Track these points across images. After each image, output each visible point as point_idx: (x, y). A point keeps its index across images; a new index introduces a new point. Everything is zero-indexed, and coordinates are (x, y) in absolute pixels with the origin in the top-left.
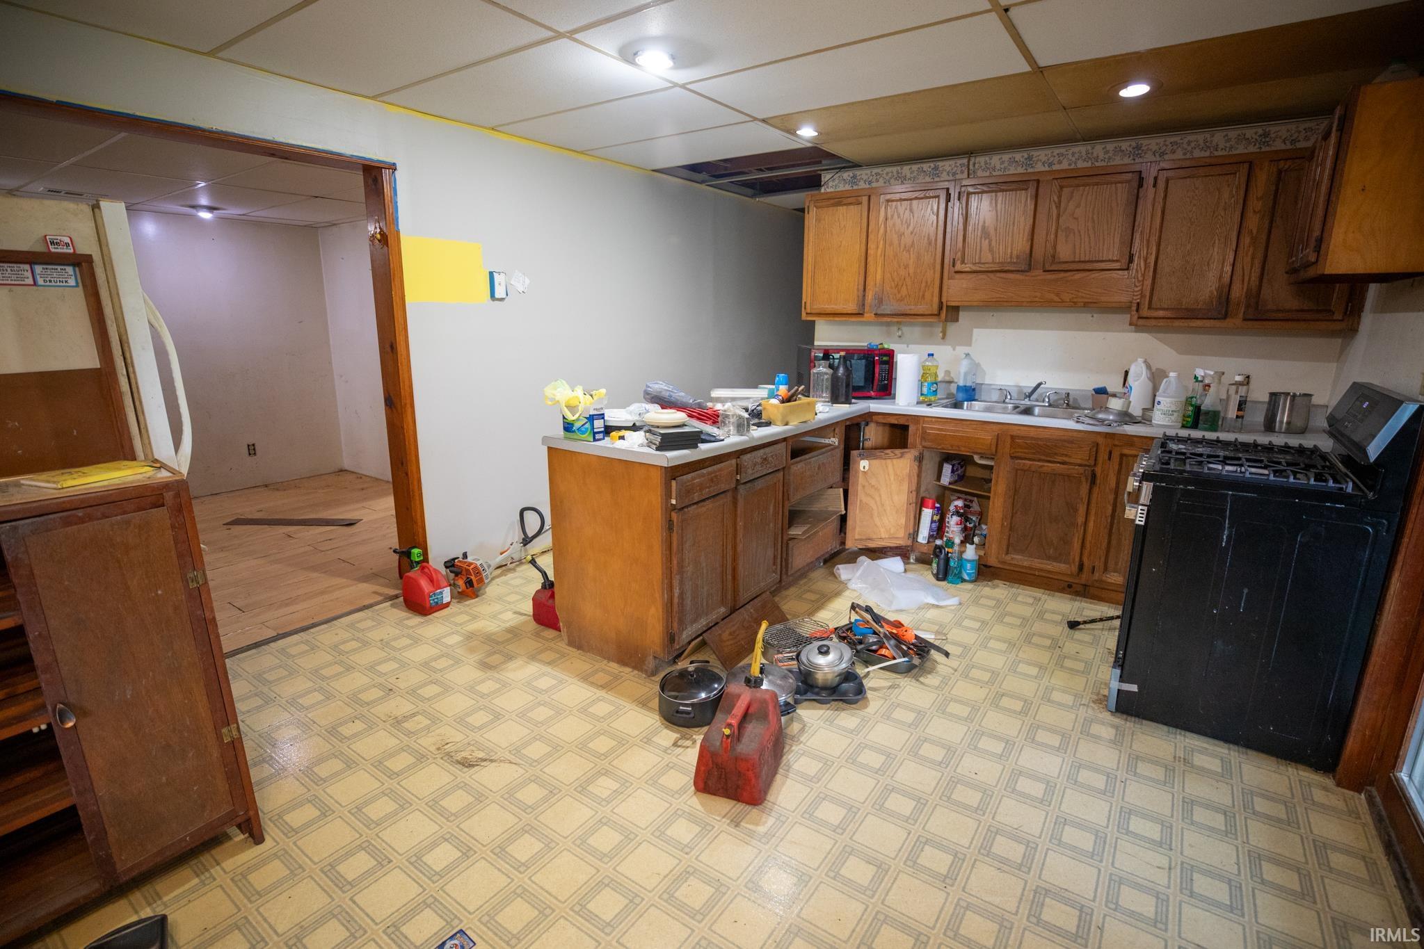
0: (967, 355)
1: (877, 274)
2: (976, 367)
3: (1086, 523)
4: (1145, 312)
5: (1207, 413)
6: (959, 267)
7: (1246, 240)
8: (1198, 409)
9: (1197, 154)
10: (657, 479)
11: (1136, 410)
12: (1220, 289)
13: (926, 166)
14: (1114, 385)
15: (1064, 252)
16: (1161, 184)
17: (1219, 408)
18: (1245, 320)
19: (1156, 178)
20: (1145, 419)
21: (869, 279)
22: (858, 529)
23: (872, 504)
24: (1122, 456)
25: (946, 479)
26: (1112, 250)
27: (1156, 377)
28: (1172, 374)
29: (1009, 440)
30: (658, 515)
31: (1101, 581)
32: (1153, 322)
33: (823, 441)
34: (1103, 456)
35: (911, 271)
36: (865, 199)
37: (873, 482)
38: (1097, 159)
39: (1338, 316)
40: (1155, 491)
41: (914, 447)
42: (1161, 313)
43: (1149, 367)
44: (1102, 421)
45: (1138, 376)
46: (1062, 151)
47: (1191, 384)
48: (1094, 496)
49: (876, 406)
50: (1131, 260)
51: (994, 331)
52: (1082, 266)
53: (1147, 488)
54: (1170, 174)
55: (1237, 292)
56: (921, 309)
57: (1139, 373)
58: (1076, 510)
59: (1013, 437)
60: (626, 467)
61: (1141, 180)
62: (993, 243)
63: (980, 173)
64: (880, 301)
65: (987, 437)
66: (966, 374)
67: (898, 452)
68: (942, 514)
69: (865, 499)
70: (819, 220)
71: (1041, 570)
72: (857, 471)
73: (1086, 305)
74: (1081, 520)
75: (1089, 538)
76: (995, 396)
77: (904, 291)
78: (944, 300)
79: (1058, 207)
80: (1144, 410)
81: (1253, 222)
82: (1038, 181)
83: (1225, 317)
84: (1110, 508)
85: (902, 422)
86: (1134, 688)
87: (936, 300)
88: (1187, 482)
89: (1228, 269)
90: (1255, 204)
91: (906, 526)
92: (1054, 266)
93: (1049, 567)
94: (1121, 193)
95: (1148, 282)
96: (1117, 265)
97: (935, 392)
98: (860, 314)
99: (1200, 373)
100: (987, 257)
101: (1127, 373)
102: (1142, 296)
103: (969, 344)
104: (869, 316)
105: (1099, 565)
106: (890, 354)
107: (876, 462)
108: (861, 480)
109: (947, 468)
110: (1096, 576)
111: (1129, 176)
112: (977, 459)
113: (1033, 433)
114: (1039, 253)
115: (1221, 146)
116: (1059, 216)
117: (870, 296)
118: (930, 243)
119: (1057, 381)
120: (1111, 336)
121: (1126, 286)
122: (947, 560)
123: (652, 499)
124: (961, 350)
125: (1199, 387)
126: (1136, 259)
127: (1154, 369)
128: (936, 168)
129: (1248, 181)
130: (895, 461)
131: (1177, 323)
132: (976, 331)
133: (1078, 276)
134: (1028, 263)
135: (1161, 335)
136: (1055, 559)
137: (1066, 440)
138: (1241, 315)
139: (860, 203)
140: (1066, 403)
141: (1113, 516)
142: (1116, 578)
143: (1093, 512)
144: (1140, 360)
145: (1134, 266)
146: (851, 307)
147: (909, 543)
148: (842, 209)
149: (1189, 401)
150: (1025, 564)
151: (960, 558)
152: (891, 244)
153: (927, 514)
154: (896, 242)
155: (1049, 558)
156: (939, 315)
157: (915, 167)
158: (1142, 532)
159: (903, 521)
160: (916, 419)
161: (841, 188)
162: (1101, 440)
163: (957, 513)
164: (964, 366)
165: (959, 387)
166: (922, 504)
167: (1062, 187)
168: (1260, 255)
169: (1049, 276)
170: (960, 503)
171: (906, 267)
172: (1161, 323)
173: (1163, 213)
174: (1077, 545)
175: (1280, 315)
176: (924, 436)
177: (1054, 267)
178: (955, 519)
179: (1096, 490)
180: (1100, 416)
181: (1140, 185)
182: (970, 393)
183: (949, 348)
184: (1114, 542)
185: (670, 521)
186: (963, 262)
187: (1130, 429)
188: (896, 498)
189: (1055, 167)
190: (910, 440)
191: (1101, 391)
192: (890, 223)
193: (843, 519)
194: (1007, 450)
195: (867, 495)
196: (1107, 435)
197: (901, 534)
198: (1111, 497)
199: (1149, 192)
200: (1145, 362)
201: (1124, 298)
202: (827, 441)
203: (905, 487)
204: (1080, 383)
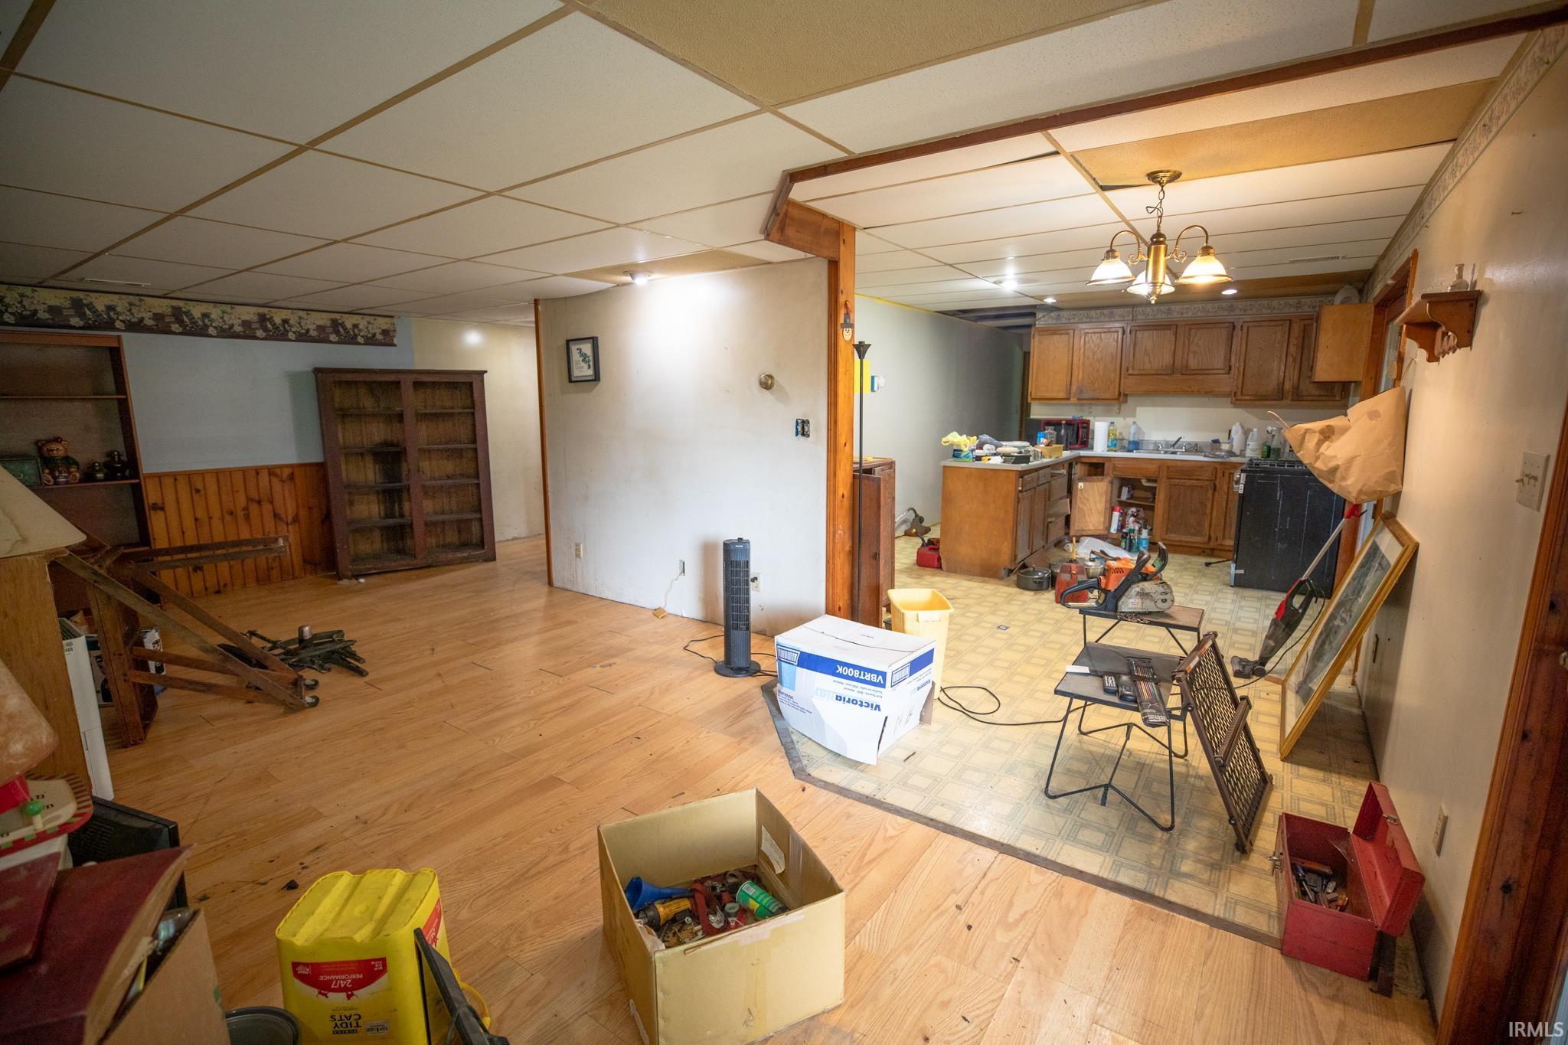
0: (1134, 423)
1: (1078, 375)
2: (1139, 430)
3: (1211, 514)
4: (1239, 397)
5: (1274, 449)
6: (1130, 371)
7: (1290, 359)
8: (1269, 448)
9: (1264, 311)
10: (1013, 476)
11: (1236, 449)
12: (1278, 385)
13: (1105, 311)
14: (1222, 437)
15: (1193, 363)
16: (1245, 330)
17: (1280, 447)
18: (1292, 400)
19: (1242, 326)
20: (1242, 454)
21: (1074, 378)
22: (1076, 524)
23: (1085, 508)
24: (1230, 474)
25: (1124, 497)
26: (1218, 362)
27: (1246, 433)
28: (1255, 430)
29: (1165, 469)
30: (1013, 494)
31: (1222, 545)
32: (1244, 403)
33: (1056, 472)
34: (1219, 474)
35: (1101, 373)
36: (1071, 332)
37: (1086, 495)
38: (1208, 312)
39: (1338, 398)
40: (1247, 476)
41: (1108, 475)
42: (1248, 398)
43: (1242, 427)
44: (1218, 457)
45: (1237, 432)
46: (1189, 306)
47: (1265, 435)
48: (1216, 497)
49: (1083, 453)
50: (1230, 369)
51: (1150, 408)
52: (1204, 372)
53: (1243, 476)
54: (1250, 324)
55: (1288, 386)
56: (1108, 396)
57: (1237, 431)
58: (1205, 506)
59: (1168, 467)
60: (995, 472)
61: (1234, 327)
62: (1151, 359)
63: (1139, 317)
64: (1081, 391)
65: (1153, 467)
66: (1134, 434)
67: (1100, 477)
68: (1124, 515)
69: (1081, 506)
70: (1040, 342)
71: (1188, 542)
72: (1077, 488)
73: (1206, 393)
74: (1208, 511)
75: (1214, 521)
76: (1151, 447)
77: (1096, 385)
78: (1122, 390)
79: (1189, 340)
80: (1241, 451)
81: (1293, 349)
82: (1177, 326)
83: (1282, 399)
84: (1224, 503)
85: (1101, 461)
86: (1242, 572)
87: (1117, 391)
88: (1261, 472)
89: (1282, 374)
90: (1293, 341)
91: (1104, 523)
92: (1186, 371)
93: (1191, 540)
94: (1224, 333)
95: (1240, 381)
96: (1220, 372)
97: (1115, 445)
98: (1068, 399)
99: (1270, 429)
100: (1148, 366)
101: (1230, 431)
102: (1237, 387)
103: (1135, 416)
104: (1073, 400)
105: (1220, 535)
106: (1088, 422)
107: (1088, 484)
108: (1079, 494)
109: (1125, 490)
110: (1219, 542)
111: (1227, 325)
112: (1144, 483)
113: (1179, 464)
114: (1178, 363)
115: (1277, 307)
116: (1189, 345)
117: (1074, 388)
118: (1113, 358)
119: (1189, 437)
120: (1219, 410)
121: (1227, 383)
122: (1131, 541)
123: (1010, 488)
124: (1130, 420)
125: (1270, 436)
126: (1233, 368)
127: (1246, 428)
128: (1112, 313)
129: (1290, 329)
130: (1098, 483)
131: (1257, 403)
132: (1138, 408)
133: (1201, 377)
134: (1172, 370)
135: (1249, 410)
136: (1195, 535)
137: (1200, 466)
138: (1290, 398)
139: (1068, 334)
140: (1195, 448)
141: (1226, 507)
142: (1230, 543)
143: (1215, 506)
144: (1238, 424)
145: (1232, 371)
146: (1062, 395)
147: (1106, 533)
148: (1056, 337)
149: (1264, 444)
150: (1177, 539)
151: (1139, 539)
152: (1088, 358)
153: (1116, 515)
154: (1091, 356)
155: (1191, 534)
156: (1118, 399)
157: (1098, 312)
158: (1242, 497)
159: (1102, 519)
160: (1109, 459)
161: (1050, 321)
162: (1218, 466)
163: (1133, 515)
164: (1133, 429)
165: (1130, 442)
166: (1113, 510)
167: (1190, 329)
168: (1298, 366)
169: (1185, 377)
170: (1134, 509)
171: (1098, 371)
172: (1248, 402)
173: (1247, 344)
174: (1207, 525)
175: (1310, 398)
176: (1115, 468)
177: (1188, 372)
178: (1132, 519)
179: (1216, 494)
180: (1217, 453)
181: (1234, 329)
182: (1136, 445)
183: (1122, 419)
184: (1227, 522)
185: (1019, 498)
186: (1133, 369)
187: (1233, 459)
188: (1098, 506)
189: (1185, 315)
190: (1106, 472)
191: (1216, 442)
192: (1087, 346)
193: (1068, 518)
194: (1165, 475)
195: (1082, 503)
196: (1221, 463)
197: (1101, 527)
198: (1225, 497)
199: (1238, 331)
200: (1241, 424)
201: (1227, 389)
202: (1059, 472)
203: (1103, 499)
204: (1204, 437)
